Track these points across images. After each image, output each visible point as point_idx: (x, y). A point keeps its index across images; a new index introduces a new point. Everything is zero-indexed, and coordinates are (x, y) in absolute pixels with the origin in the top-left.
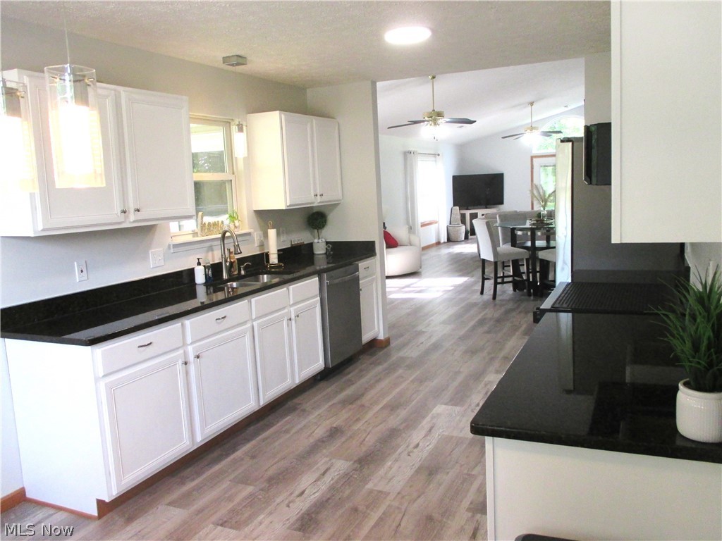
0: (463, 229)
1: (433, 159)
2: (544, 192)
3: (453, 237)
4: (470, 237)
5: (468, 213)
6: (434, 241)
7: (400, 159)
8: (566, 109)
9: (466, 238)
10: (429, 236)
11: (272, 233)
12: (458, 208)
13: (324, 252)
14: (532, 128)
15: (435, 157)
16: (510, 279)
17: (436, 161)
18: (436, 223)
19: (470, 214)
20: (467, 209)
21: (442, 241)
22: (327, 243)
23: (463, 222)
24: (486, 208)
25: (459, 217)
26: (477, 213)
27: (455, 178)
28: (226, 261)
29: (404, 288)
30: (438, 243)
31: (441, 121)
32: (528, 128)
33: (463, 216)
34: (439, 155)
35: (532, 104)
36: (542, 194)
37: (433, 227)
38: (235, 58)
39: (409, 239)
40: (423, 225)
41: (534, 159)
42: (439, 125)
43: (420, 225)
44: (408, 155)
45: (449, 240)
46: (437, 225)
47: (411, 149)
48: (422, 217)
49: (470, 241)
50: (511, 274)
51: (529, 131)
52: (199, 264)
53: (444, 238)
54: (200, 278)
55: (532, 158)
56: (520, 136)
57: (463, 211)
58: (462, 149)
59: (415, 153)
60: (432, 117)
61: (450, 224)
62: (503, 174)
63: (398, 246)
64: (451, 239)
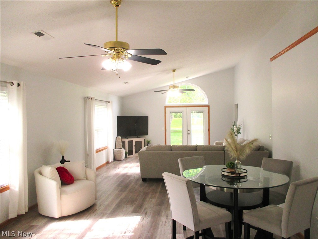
0: (124, 152)
1: (105, 104)
3: (117, 157)
4: (128, 156)
5: (127, 140)
6: (104, 162)
7: (81, 102)
9: (126, 157)
10: (100, 159)
12: (120, 137)
14: (174, 87)
15: (107, 103)
17: (107, 106)
18: (107, 148)
19: (128, 141)
20: (126, 138)
21: (110, 161)
23: (124, 146)
24: (138, 138)
25: (121, 143)
26: (132, 141)
27: (118, 118)
30: (108, 163)
32: (172, 86)
33: (124, 143)
34: (109, 102)
35: (174, 71)
37: (104, 152)
39: (86, 173)
40: (98, 151)
43: (95, 151)
44: (87, 100)
46: (107, 150)
47: (89, 96)
48: (97, 144)
49: (128, 160)
51: (172, 88)
53: (111, 159)
55: (165, 107)
56: (166, 91)
57: (124, 140)
58: (123, 100)
59: (93, 99)
60: (114, 48)
61: (115, 148)
62: (148, 116)
63: (75, 181)
64: (116, 159)
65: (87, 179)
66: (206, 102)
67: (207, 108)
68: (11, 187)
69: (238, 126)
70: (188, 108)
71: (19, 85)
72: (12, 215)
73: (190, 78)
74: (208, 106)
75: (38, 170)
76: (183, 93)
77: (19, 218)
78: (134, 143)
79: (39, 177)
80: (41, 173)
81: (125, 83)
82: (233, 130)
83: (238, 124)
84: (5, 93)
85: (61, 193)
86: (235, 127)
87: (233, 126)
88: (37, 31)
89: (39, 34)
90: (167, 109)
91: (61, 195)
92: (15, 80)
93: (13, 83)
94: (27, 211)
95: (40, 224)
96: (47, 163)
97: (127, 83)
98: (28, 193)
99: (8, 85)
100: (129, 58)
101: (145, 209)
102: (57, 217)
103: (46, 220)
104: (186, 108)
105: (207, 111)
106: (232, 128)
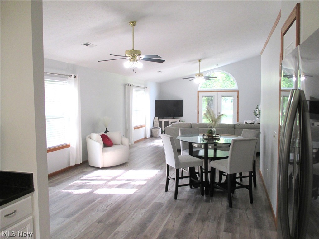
0: (160, 130)
1: (144, 90)
2: (214, 115)
3: (154, 135)
5: (163, 121)
6: (143, 137)
7: (122, 88)
8: (217, 67)
10: (139, 134)
12: (157, 118)
14: (200, 75)
15: (145, 89)
17: (145, 91)
18: (145, 126)
19: (165, 122)
20: (163, 119)
21: (148, 137)
23: (160, 126)
24: (173, 118)
25: (158, 123)
26: (168, 121)
27: (157, 102)
29: (109, 181)
30: (145, 138)
31: (138, 58)
32: (198, 74)
33: (160, 123)
34: (147, 88)
35: (200, 61)
36: (212, 116)
37: (142, 129)
39: (121, 140)
40: (136, 128)
41: (199, 93)
42: (137, 61)
43: (133, 128)
44: (127, 86)
45: (152, 136)
46: (145, 128)
47: (129, 83)
48: (135, 122)
51: (198, 76)
53: (149, 135)
55: (198, 92)
56: (193, 78)
57: (160, 120)
58: (161, 85)
59: (131, 85)
60: (131, 54)
61: (153, 127)
62: (183, 100)
63: (113, 145)
64: (153, 136)
65: (122, 145)
66: (235, 87)
67: (237, 93)
68: (71, 145)
70: (219, 93)
71: (75, 77)
72: (72, 164)
74: (238, 91)
75: (89, 136)
77: (76, 166)
78: (170, 123)
79: (89, 141)
80: (90, 138)
81: (159, 72)
82: (256, 113)
84: (67, 83)
85: (103, 151)
86: (257, 110)
87: (256, 109)
88: (86, 43)
89: (87, 45)
90: (200, 93)
91: (103, 152)
92: (73, 74)
93: (71, 76)
94: (81, 163)
95: (89, 171)
96: (95, 132)
97: (160, 72)
98: (82, 150)
99: (69, 77)
100: (142, 60)
101: (162, 167)
102: (100, 167)
103: (93, 169)
104: (217, 93)
105: (237, 95)
106: (255, 111)
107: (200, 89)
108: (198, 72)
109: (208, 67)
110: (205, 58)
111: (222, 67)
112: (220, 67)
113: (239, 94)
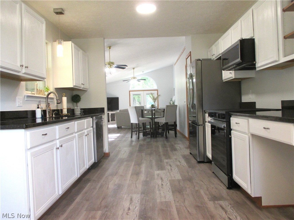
8: (143, 73)
11: (65, 99)
13: (80, 113)
14: (134, 78)
16: (142, 131)
22: (81, 109)
24: (112, 111)
26: (109, 113)
28: (48, 109)
32: (133, 78)
35: (134, 69)
38: (61, 9)
41: (130, 92)
42: (112, 68)
50: (142, 129)
52: (38, 108)
54: (39, 115)
60: (109, 64)
62: (118, 97)
66: (156, 88)
67: (156, 91)
69: (173, 101)
70: (144, 92)
73: (145, 72)
74: (157, 90)
76: (139, 81)
78: (110, 115)
82: (171, 103)
83: (173, 99)
87: (171, 101)
100: (114, 67)
104: (143, 92)
105: (157, 93)
106: (170, 102)
107: (131, 89)
108: (133, 76)
109: (139, 73)
110: (137, 67)
111: (147, 73)
112: (146, 73)
113: (158, 92)
